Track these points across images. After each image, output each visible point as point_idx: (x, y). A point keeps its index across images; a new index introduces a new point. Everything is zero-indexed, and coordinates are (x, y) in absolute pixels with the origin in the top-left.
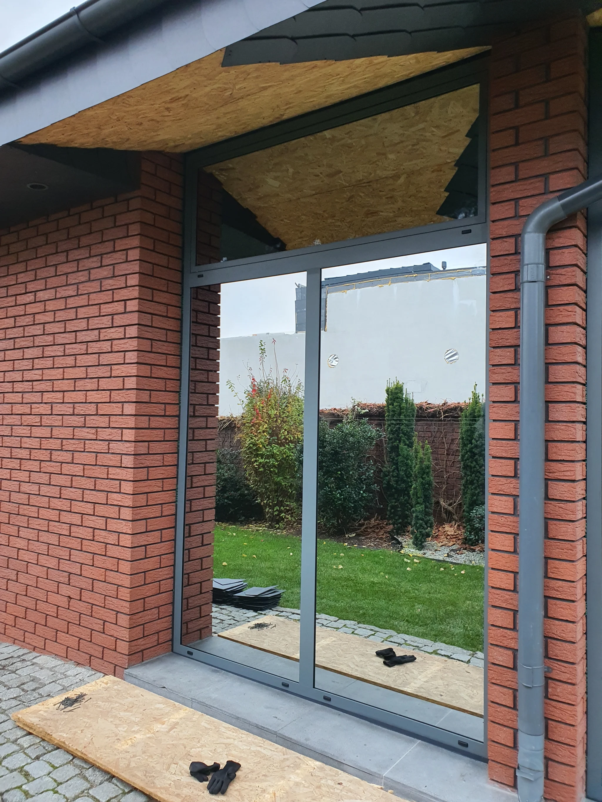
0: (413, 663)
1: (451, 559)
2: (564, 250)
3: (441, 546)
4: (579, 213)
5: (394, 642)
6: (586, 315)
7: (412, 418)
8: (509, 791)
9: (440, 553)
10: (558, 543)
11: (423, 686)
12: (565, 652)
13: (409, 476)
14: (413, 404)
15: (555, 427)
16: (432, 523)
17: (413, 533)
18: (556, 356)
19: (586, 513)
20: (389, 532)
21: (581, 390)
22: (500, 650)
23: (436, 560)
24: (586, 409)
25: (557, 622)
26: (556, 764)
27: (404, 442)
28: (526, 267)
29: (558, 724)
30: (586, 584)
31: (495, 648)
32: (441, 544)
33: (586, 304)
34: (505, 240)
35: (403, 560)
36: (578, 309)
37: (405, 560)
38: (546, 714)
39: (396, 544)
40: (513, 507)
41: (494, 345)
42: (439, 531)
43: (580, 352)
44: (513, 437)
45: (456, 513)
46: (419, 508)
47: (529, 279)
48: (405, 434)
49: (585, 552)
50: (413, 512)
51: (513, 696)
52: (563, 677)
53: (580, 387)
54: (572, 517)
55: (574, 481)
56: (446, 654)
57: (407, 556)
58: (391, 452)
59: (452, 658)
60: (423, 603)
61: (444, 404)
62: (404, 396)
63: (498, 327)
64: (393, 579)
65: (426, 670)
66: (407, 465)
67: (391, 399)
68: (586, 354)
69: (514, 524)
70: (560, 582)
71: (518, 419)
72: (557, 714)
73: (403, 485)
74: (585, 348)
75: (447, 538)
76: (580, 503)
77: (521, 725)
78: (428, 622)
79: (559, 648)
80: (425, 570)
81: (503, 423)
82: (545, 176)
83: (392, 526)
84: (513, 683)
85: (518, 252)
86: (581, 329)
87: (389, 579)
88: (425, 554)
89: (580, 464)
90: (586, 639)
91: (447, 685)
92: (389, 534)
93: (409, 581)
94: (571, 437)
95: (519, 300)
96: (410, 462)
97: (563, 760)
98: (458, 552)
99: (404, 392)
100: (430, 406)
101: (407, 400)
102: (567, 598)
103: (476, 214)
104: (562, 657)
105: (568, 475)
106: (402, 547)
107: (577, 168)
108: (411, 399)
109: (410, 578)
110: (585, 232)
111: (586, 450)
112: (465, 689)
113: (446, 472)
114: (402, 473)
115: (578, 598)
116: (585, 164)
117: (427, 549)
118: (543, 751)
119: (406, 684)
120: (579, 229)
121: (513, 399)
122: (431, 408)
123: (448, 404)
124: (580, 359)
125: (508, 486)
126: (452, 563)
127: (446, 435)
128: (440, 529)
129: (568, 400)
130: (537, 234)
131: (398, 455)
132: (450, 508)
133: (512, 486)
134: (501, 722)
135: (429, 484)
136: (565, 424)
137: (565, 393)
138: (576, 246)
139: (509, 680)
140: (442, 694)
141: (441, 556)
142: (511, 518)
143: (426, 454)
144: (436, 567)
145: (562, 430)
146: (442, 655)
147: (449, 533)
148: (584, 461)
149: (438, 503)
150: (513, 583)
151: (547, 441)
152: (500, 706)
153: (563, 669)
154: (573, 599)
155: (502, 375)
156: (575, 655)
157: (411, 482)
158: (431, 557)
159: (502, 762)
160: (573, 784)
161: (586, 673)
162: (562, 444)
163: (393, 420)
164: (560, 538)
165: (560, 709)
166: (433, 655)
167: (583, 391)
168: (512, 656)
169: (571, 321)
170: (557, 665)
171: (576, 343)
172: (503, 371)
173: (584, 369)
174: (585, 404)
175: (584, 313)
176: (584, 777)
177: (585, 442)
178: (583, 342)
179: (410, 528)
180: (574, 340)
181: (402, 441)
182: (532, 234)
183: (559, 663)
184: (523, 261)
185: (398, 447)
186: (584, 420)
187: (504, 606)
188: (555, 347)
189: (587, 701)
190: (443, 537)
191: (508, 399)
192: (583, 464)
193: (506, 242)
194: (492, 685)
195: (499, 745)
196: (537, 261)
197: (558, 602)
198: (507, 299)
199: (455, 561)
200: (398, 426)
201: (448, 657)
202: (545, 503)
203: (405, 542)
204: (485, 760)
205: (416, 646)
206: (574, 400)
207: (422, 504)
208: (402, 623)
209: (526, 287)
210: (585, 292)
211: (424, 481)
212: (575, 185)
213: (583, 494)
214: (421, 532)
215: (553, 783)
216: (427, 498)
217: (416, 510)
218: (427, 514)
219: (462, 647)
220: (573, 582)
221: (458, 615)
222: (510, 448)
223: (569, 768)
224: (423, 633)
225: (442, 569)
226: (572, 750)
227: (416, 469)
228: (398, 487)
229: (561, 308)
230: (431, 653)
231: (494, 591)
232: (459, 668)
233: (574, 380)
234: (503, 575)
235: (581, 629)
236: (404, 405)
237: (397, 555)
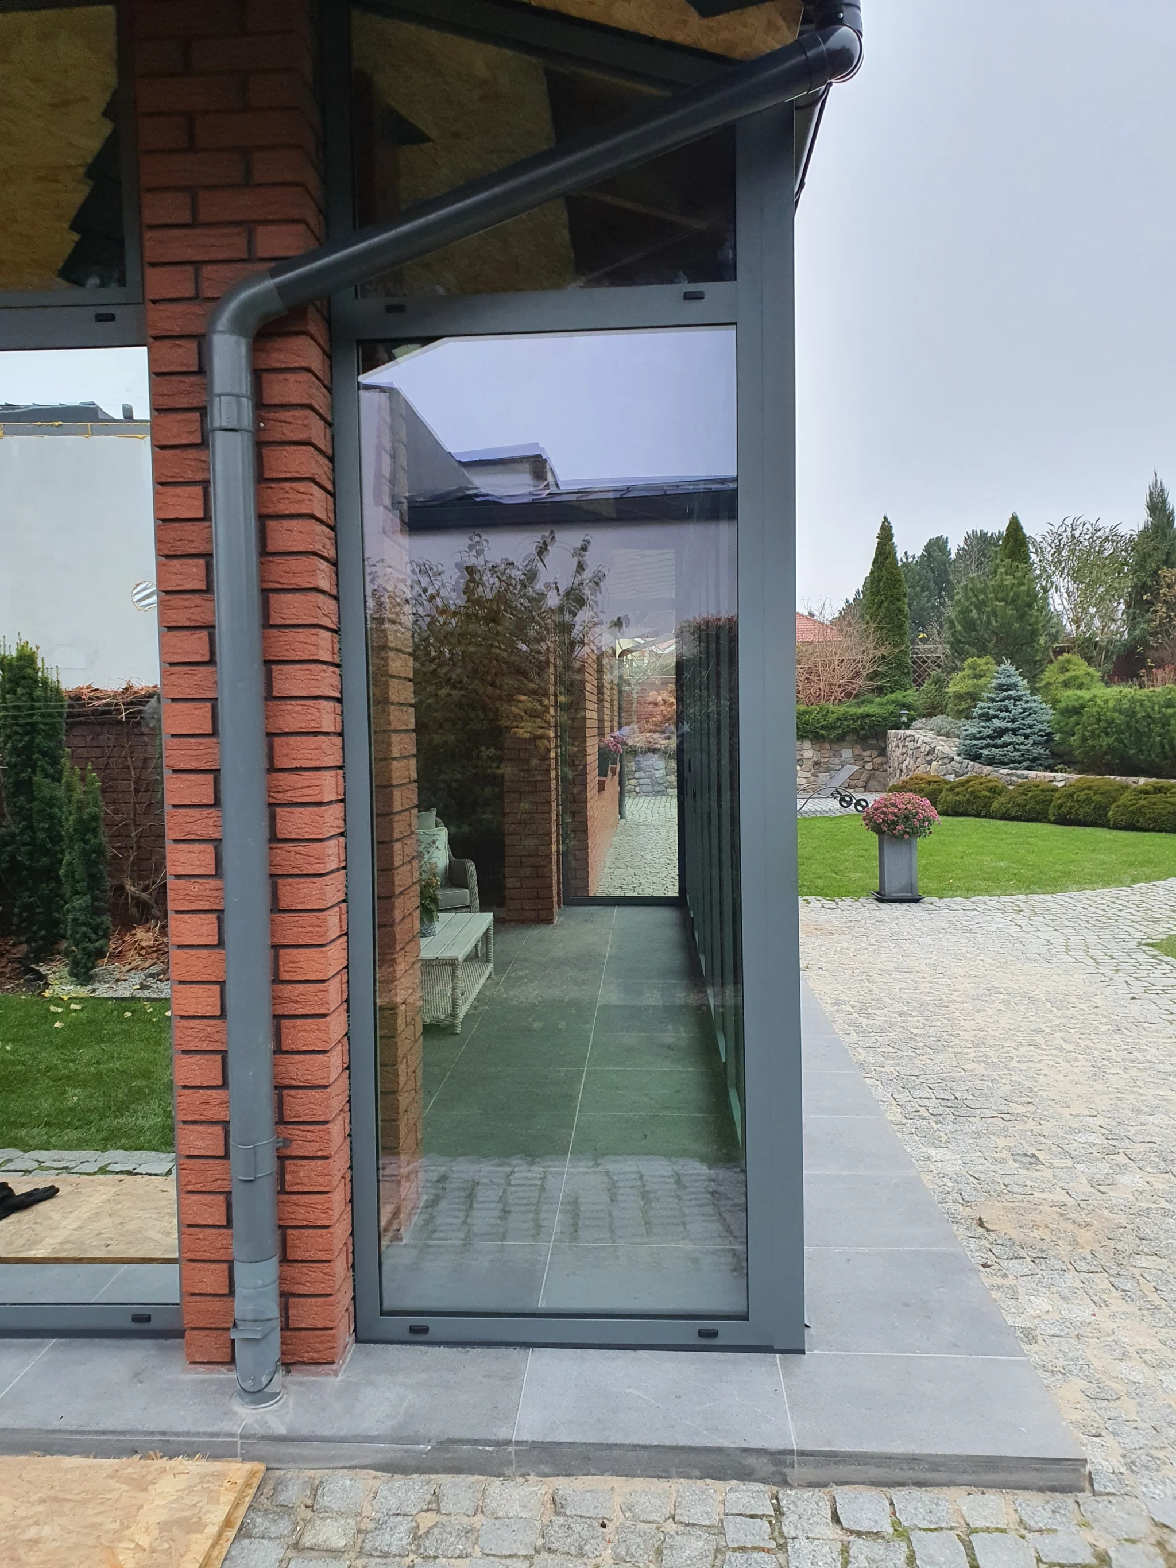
0: (53, 1200)
1: (146, 992)
2: (288, 376)
3: (129, 971)
4: (311, 310)
5: (16, 1171)
6: (335, 504)
7: (59, 720)
8: (223, 1373)
9: (125, 984)
10: (296, 918)
11: (71, 1238)
12: (311, 1106)
13: (56, 839)
14: (58, 691)
15: (285, 707)
16: (108, 928)
17: (67, 953)
18: (281, 577)
19: (346, 860)
20: (19, 960)
21: (329, 640)
22: (201, 1128)
23: (116, 999)
24: (341, 676)
25: (297, 1057)
26: (302, 1300)
27: (43, 770)
28: (217, 399)
29: (303, 1231)
30: (348, 982)
31: (191, 1127)
32: (128, 967)
33: (334, 483)
34: (178, 342)
35: (48, 1009)
36: (316, 490)
37: (52, 1008)
38: (280, 1219)
39: (35, 980)
40: (214, 862)
41: (166, 552)
42: (124, 942)
43: (323, 571)
44: (210, 731)
45: (157, 904)
46: (79, 902)
47: (224, 424)
48: (44, 754)
49: (345, 928)
50: (68, 911)
51: (225, 1205)
52: (309, 1150)
53: (327, 634)
54: (320, 869)
55: (320, 804)
56: (124, 1169)
57: (58, 1001)
58: (14, 795)
59: (136, 1174)
60: (85, 1084)
61: (127, 689)
62: (40, 674)
63: (173, 516)
64: (22, 1050)
65: (80, 1207)
66: (51, 817)
67: (10, 681)
68: (337, 575)
69: (217, 894)
70: (301, 986)
71: (215, 696)
72: (301, 1216)
73: (46, 861)
74: (335, 564)
75: (140, 955)
76: (333, 842)
77: (237, 1252)
78: (92, 1118)
79: (300, 1101)
80: (90, 1022)
81: (190, 705)
82: (250, 226)
83: (24, 947)
84: (226, 1182)
85: (203, 370)
86: (324, 528)
87: (12, 1052)
88: (94, 990)
89: (333, 773)
90: (349, 1078)
91: (121, 1223)
92: (20, 962)
93: (57, 1048)
94: (312, 726)
95: (207, 466)
96: (57, 810)
97: (312, 1290)
98: (161, 977)
99: (40, 664)
100: (98, 694)
101: (45, 682)
102: (313, 1012)
103: (122, 282)
104: (307, 1115)
105: (310, 795)
106: (47, 985)
107: (304, 222)
108: (55, 679)
109: (58, 1041)
110: (327, 347)
111: (343, 749)
112: (155, 1222)
113: (135, 825)
114: (42, 835)
115: (332, 1010)
116: (321, 217)
117: (99, 982)
118: (277, 1284)
119: (32, 1243)
120: (313, 338)
121: (206, 658)
122: (99, 698)
123: (135, 689)
124: (324, 584)
125: (204, 824)
126: (149, 999)
127: (132, 753)
128: (126, 938)
129: (306, 658)
130: (234, 338)
131: (31, 799)
132: (145, 896)
133: (211, 822)
134: (208, 1256)
135: (99, 851)
136: (302, 702)
137: (300, 646)
138: (308, 370)
139: (217, 1180)
140: (108, 1242)
141: (125, 990)
142: (213, 883)
143: (91, 792)
144: (115, 1013)
145: (297, 713)
146: (117, 1173)
147: (144, 944)
148: (341, 768)
149: (121, 888)
150: (219, 1004)
151: (270, 735)
152: (204, 1229)
153: (309, 1136)
154: (322, 1011)
155: (187, 612)
156: (327, 1107)
157: (62, 851)
158: (106, 995)
159: (209, 1326)
160: (331, 1325)
161: (349, 1135)
162: (298, 738)
163: (17, 725)
164: (300, 907)
165: (306, 1205)
166: (101, 1177)
167: (332, 641)
168: (223, 1135)
169: (305, 511)
170: (298, 1132)
171: (315, 554)
172: (186, 603)
173: (334, 602)
174: (338, 666)
175: (330, 499)
176: (352, 1309)
177: (341, 734)
178: (331, 553)
179: (64, 945)
180: (311, 548)
181: (38, 769)
182: (226, 337)
183: (302, 1127)
184: (212, 389)
185: (29, 781)
186: (338, 695)
187: (204, 1046)
188: (276, 559)
189: (351, 1181)
190: (132, 952)
191: (198, 659)
192: (337, 775)
193: (181, 346)
194: (189, 1195)
195: (203, 1298)
196: (236, 390)
197: (299, 1022)
198: (188, 462)
199: (155, 996)
200: (27, 738)
201: (129, 1173)
202: (270, 848)
203: (54, 972)
204: (180, 1334)
205: (63, 1168)
206: (316, 657)
207: (85, 894)
208: (36, 1130)
209: (221, 441)
210: (331, 459)
211: (87, 847)
212: (298, 253)
213: (339, 827)
214: (84, 949)
215: (297, 1333)
216: (94, 880)
217: (74, 908)
218: (97, 912)
219: (157, 1150)
220: (323, 981)
221: (152, 1092)
222: (204, 751)
223: (322, 1299)
224: (78, 1139)
225: (128, 1014)
226: (327, 1267)
227: (70, 824)
228: (35, 865)
229: (287, 485)
230: (95, 1173)
231: (184, 1022)
232: (148, 1188)
233: (315, 621)
234: (200, 991)
235: (339, 1062)
236: (38, 693)
237: (36, 1002)
